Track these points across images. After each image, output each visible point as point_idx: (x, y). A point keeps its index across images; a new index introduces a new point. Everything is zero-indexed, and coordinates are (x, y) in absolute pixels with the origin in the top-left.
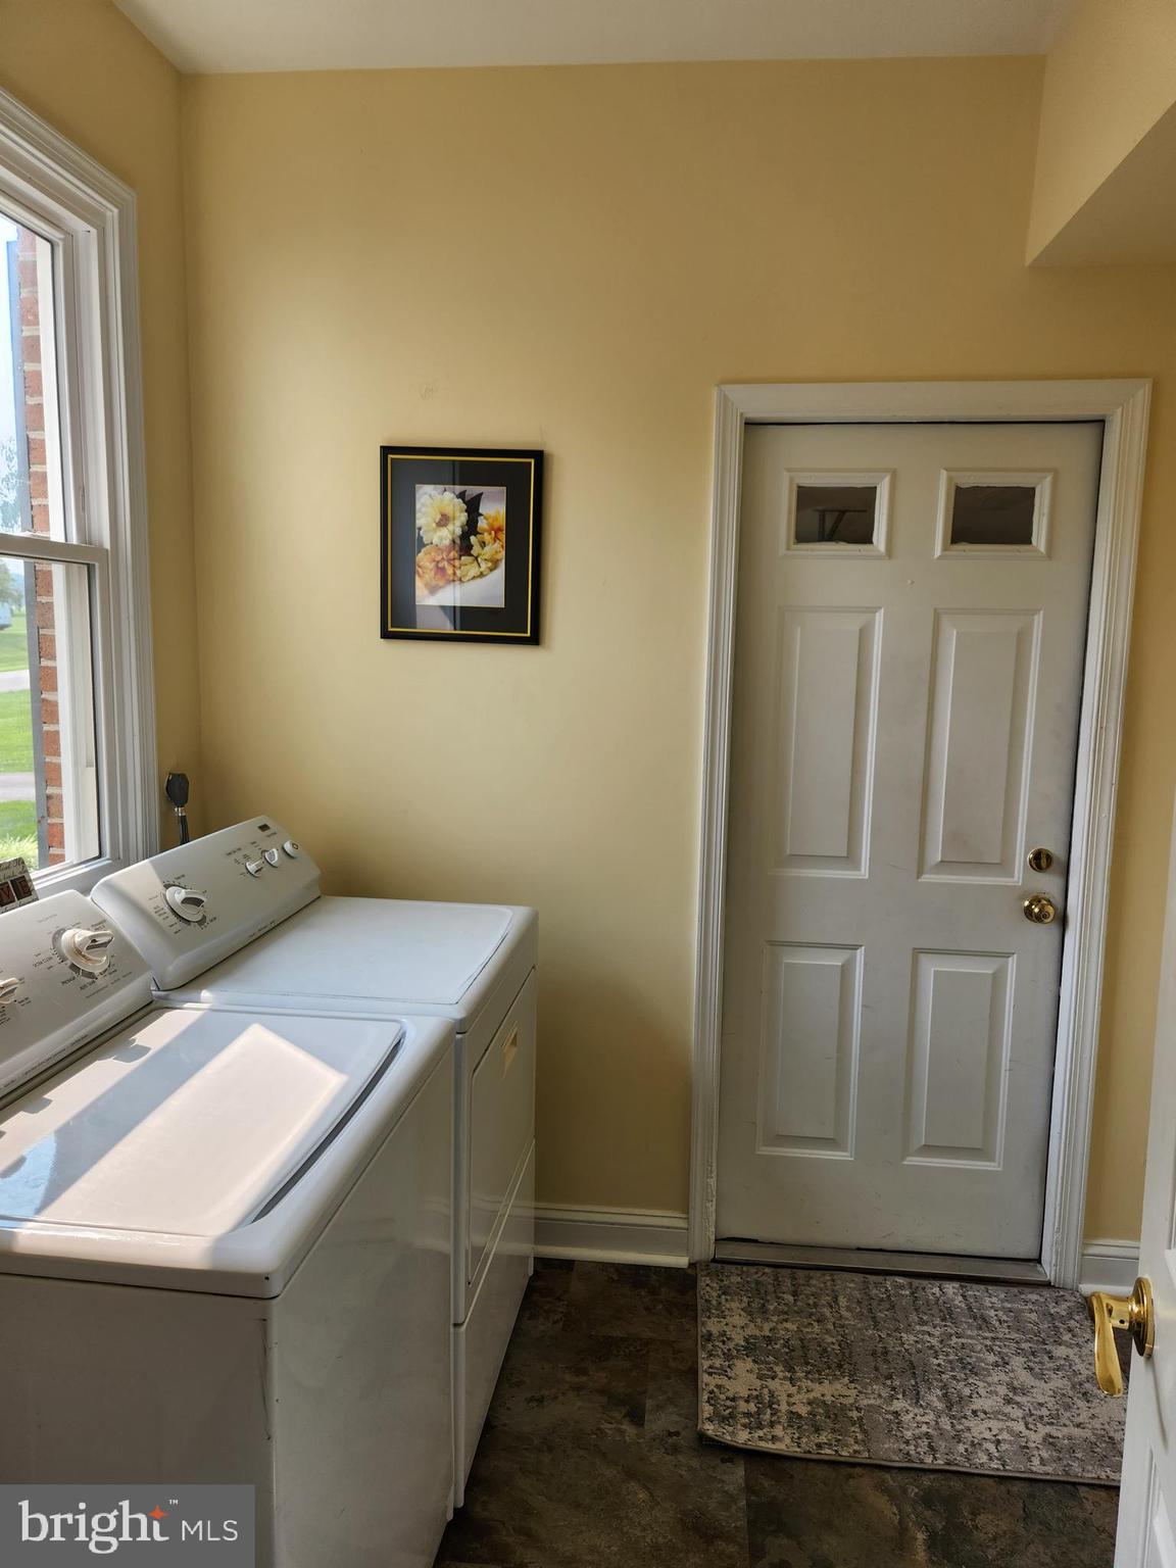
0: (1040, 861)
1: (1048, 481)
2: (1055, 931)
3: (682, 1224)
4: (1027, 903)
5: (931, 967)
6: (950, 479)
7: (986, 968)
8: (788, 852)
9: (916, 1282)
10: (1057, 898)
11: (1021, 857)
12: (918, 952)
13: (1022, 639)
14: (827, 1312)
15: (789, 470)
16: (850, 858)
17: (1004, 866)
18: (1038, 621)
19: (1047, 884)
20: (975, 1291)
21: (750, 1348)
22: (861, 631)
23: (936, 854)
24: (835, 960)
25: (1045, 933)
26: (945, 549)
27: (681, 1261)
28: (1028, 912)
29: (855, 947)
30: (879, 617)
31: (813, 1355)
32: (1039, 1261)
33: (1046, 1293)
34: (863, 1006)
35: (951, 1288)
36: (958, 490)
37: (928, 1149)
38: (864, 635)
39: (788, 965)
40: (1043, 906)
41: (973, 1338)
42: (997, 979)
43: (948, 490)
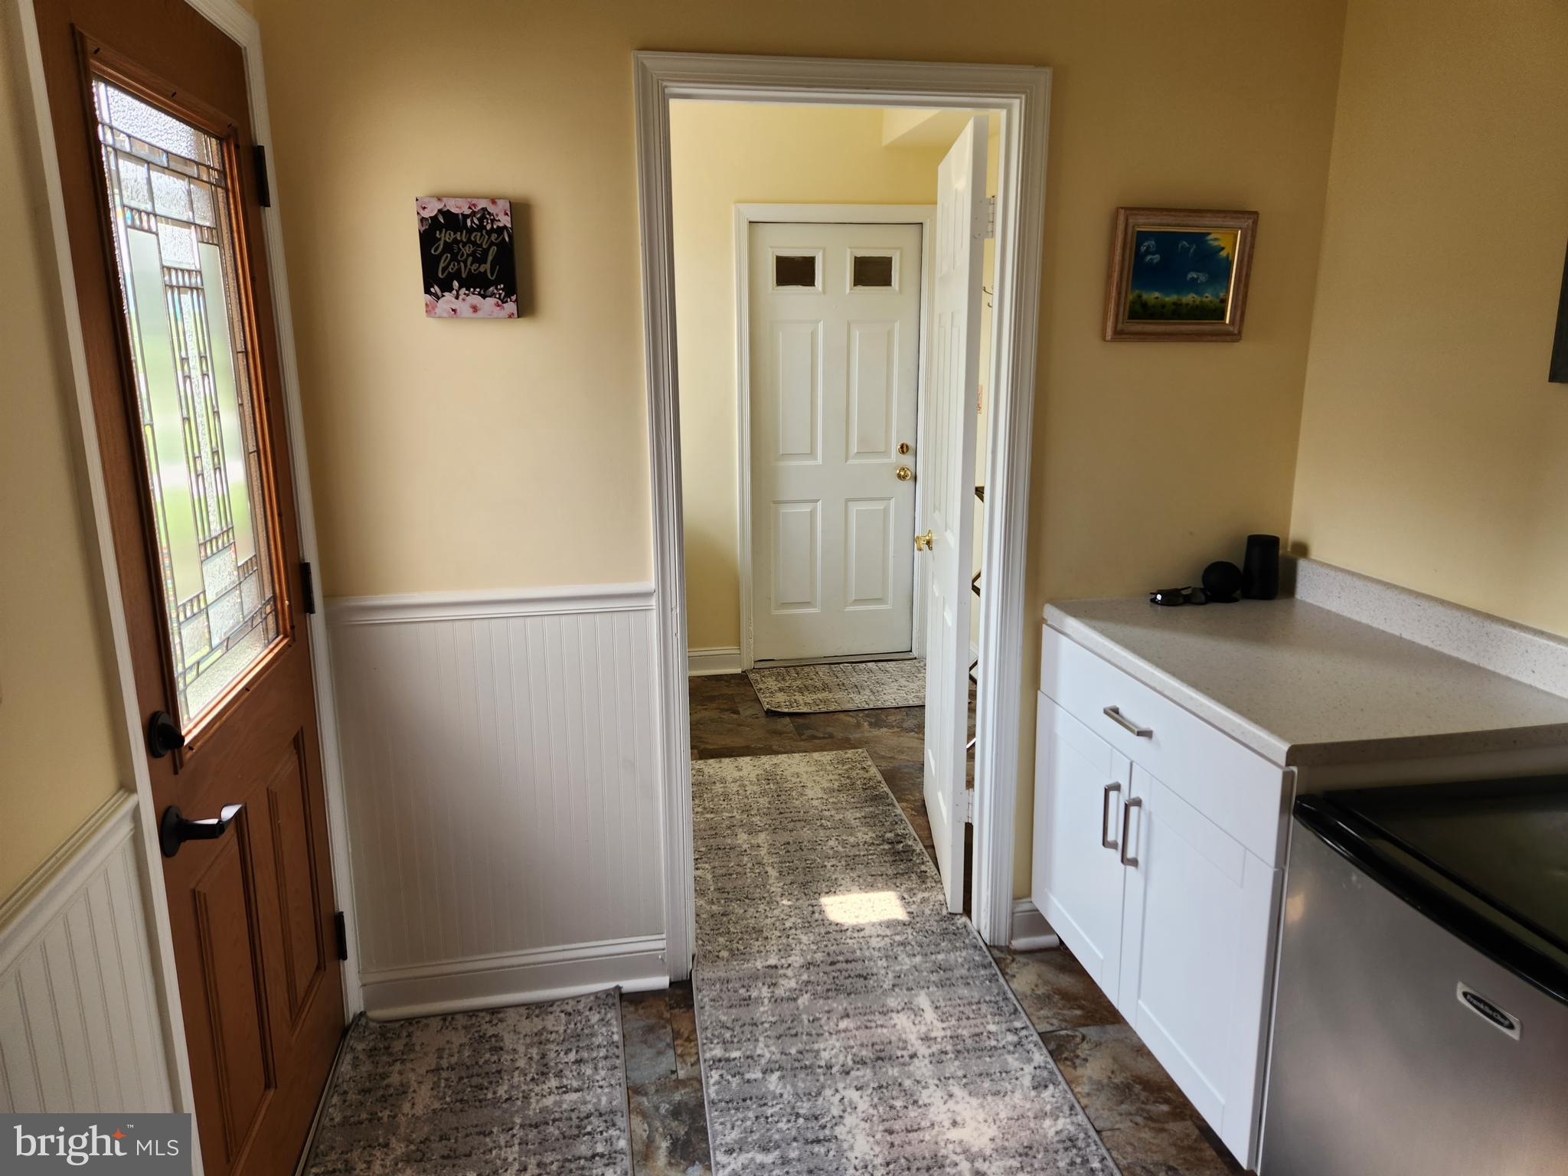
0: (904, 449)
1: (898, 253)
2: (911, 483)
3: (737, 652)
4: (898, 472)
5: (854, 508)
6: (852, 252)
7: (879, 506)
8: (781, 453)
9: (854, 665)
10: (912, 468)
11: (895, 447)
12: (848, 500)
13: (890, 334)
14: (814, 677)
15: (771, 247)
16: (812, 454)
17: (886, 453)
18: (897, 325)
19: (907, 460)
20: (880, 664)
21: (781, 690)
22: (812, 333)
23: (854, 449)
24: (806, 508)
25: (908, 484)
26: (851, 289)
27: (739, 671)
28: (899, 476)
29: (817, 501)
30: (821, 325)
31: (811, 689)
32: (911, 651)
33: (914, 661)
34: (822, 531)
35: (870, 664)
36: (856, 258)
37: (857, 602)
38: (814, 335)
39: (783, 513)
40: (905, 471)
41: (880, 675)
42: (886, 511)
43: (851, 258)
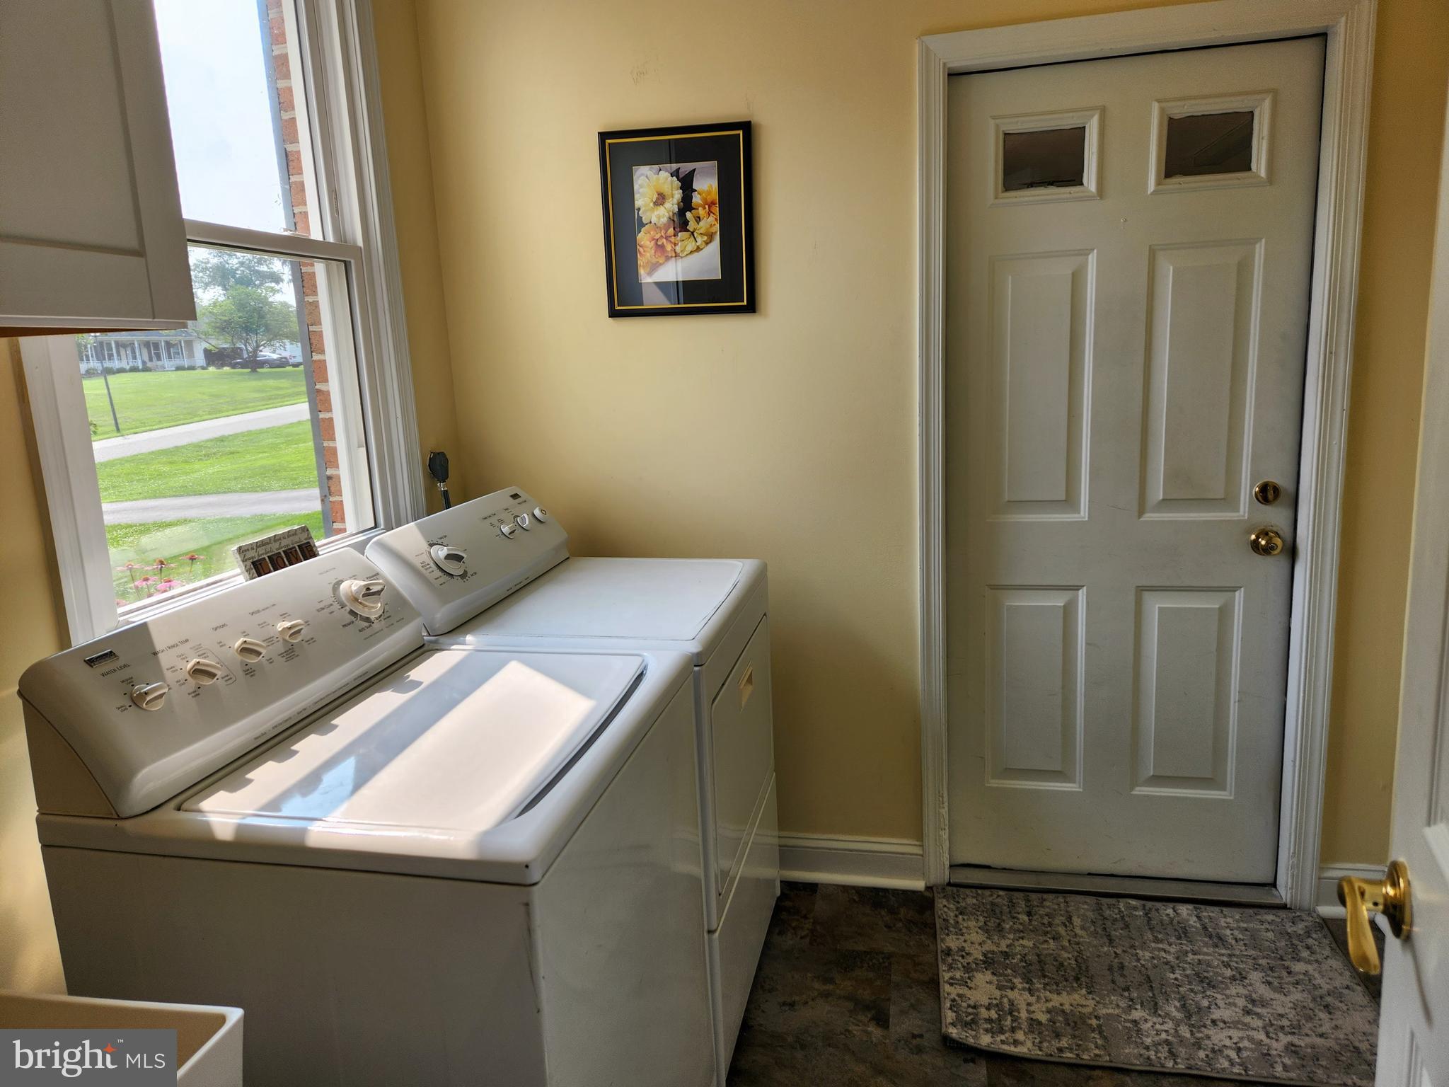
0: (1267, 494)
1: (1267, 104)
2: (1283, 563)
3: (917, 850)
4: (1253, 537)
5: (1155, 605)
6: (1162, 110)
7: (1211, 603)
8: (1007, 499)
9: (1149, 904)
10: (1285, 529)
11: (1247, 490)
12: (1141, 590)
13: (1244, 270)
14: (1061, 930)
15: (994, 118)
16: (1069, 501)
17: (1229, 501)
18: (1260, 250)
19: (1275, 516)
20: (1208, 912)
21: (988, 962)
22: (1073, 274)
23: (1157, 491)
24: (1058, 600)
25: (1272, 567)
26: (1158, 183)
27: (919, 885)
28: (1255, 545)
29: (1077, 588)
30: (1092, 259)
31: (1050, 968)
32: (1274, 885)
33: (1282, 914)
34: (1087, 644)
35: (1184, 910)
36: (1170, 119)
37: (1157, 780)
38: (1077, 280)
39: (1007, 606)
40: (1271, 538)
41: (1212, 956)
42: (1224, 614)
43: (1160, 125)
